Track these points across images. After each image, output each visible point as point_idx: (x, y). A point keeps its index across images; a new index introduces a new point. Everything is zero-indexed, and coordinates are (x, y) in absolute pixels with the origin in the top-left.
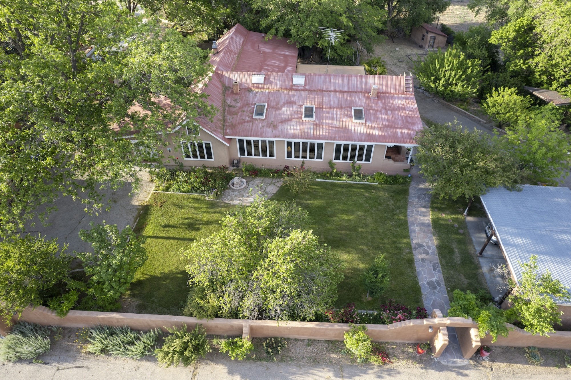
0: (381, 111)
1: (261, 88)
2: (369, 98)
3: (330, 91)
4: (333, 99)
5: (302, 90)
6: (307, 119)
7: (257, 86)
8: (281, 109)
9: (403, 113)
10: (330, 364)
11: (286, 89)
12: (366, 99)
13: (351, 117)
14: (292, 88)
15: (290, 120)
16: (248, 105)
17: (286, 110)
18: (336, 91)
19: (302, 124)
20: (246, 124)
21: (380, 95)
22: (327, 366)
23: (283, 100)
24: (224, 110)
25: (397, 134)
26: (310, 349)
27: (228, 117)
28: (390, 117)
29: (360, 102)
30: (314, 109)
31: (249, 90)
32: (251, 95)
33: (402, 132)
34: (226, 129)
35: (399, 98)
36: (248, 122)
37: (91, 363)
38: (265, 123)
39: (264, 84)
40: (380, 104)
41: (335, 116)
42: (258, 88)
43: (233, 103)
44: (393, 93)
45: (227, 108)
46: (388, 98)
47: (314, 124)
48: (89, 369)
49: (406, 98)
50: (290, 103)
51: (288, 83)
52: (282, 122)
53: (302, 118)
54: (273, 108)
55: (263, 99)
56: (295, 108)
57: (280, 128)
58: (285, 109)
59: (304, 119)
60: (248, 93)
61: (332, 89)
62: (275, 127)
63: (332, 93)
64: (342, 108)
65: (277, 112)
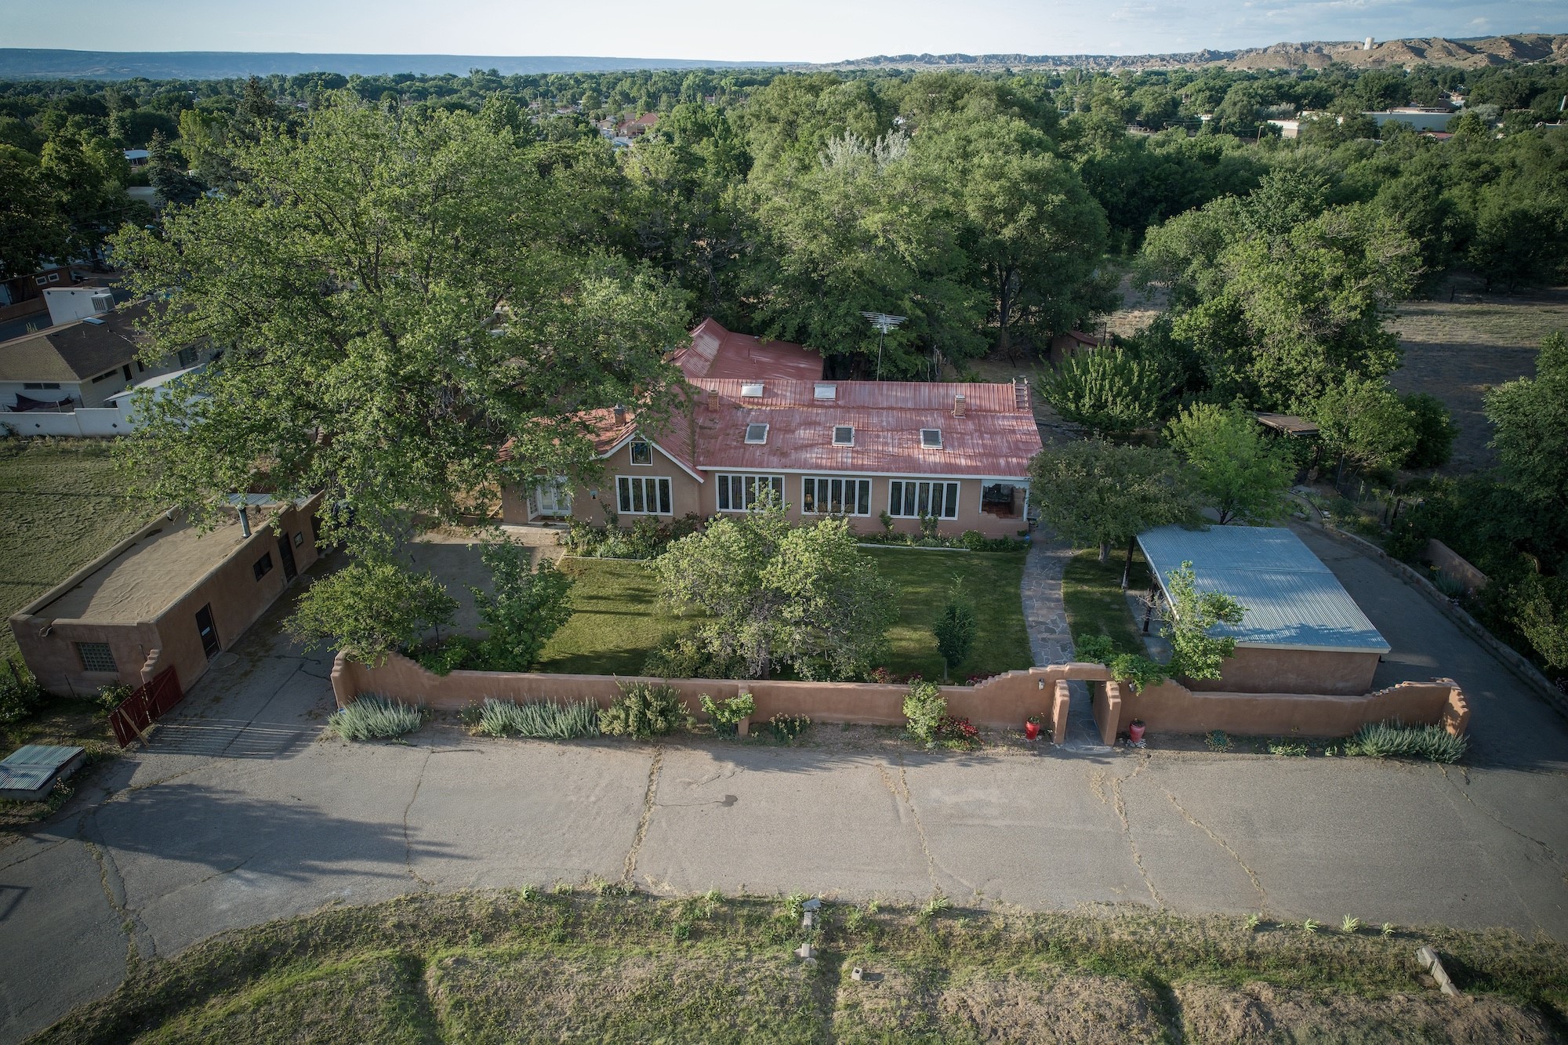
0: (971, 434)
1: (758, 404)
2: (951, 417)
3: (882, 408)
4: (889, 419)
5: (831, 407)
6: (840, 445)
7: (750, 399)
8: (793, 432)
9: (1011, 438)
10: (883, 751)
11: (804, 405)
12: (945, 419)
13: (919, 442)
14: (813, 403)
15: (812, 446)
16: (735, 426)
17: (804, 434)
18: (891, 408)
19: (833, 451)
20: (732, 451)
21: (968, 413)
22: (877, 753)
23: (797, 419)
24: (693, 433)
25: (999, 464)
26: (849, 734)
27: (701, 441)
28: (988, 442)
29: (936, 422)
30: (853, 432)
31: (738, 407)
32: (739, 413)
33: (1007, 462)
34: (698, 457)
35: (1004, 417)
36: (736, 448)
37: (486, 746)
38: (766, 450)
39: (763, 398)
40: (970, 426)
41: (890, 441)
42: (753, 403)
43: (708, 424)
44: (995, 411)
45: (698, 430)
46: (985, 417)
47: (853, 452)
48: (482, 753)
49: (1017, 418)
50: (809, 424)
51: (806, 397)
52: (796, 449)
53: (831, 443)
54: (779, 430)
55: (761, 418)
56: (820, 430)
57: (793, 456)
58: (802, 432)
59: (835, 444)
60: (734, 411)
61: (885, 405)
62: (784, 454)
63: (885, 413)
64: (902, 430)
65: (787, 436)
